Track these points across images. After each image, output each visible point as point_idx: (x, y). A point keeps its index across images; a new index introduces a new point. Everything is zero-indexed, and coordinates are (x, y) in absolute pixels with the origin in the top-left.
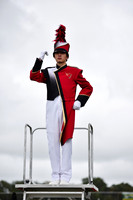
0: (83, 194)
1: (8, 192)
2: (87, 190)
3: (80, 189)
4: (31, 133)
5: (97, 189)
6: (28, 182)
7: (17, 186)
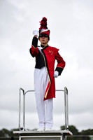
0: (61, 137)
1: (8, 136)
2: (65, 134)
3: (59, 134)
4: (24, 94)
5: (71, 134)
6: (22, 129)
7: (14, 132)
